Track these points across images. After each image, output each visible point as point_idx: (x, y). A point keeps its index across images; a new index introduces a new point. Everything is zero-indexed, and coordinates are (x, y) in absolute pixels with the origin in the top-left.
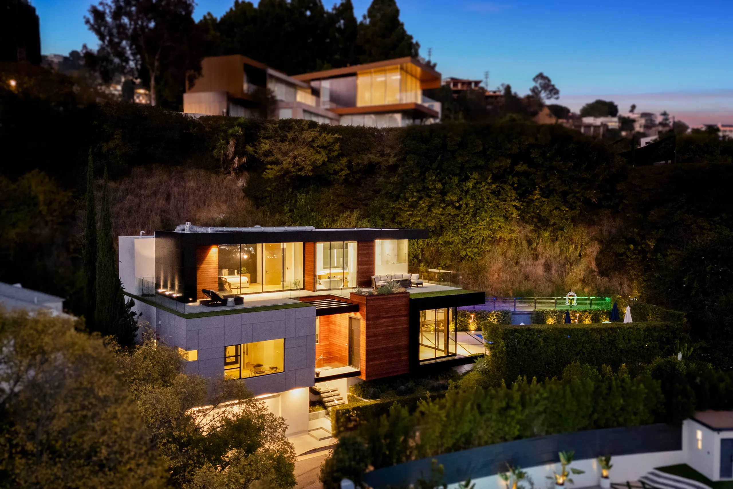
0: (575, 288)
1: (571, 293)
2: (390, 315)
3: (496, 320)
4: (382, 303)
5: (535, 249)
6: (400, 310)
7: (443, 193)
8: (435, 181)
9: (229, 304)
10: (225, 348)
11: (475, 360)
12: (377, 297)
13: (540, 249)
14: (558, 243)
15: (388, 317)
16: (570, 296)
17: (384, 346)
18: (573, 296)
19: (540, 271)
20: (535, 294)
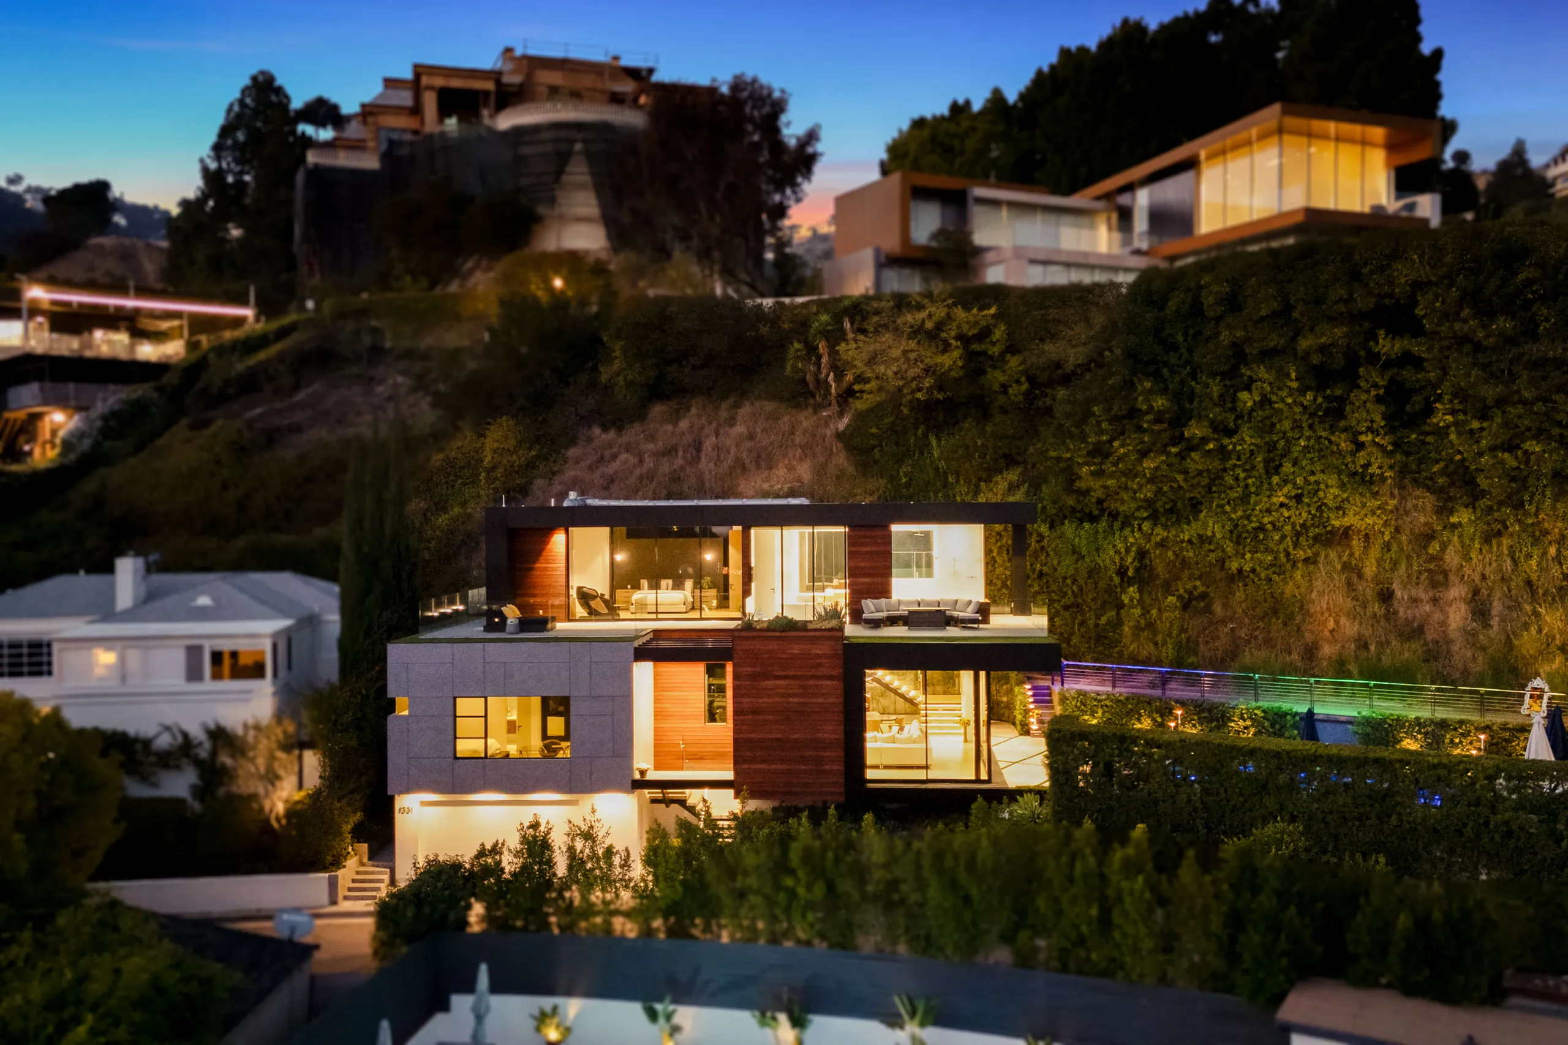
0: (1547, 668)
1: (1538, 682)
2: (791, 673)
3: (1252, 730)
4: (771, 647)
5: (1438, 558)
6: (819, 665)
7: (1179, 420)
8: (1151, 392)
9: (509, 629)
10: (455, 699)
11: (1018, 797)
12: (763, 634)
13: (1452, 558)
14: (1506, 541)
15: (794, 677)
16: (1535, 689)
17: (779, 736)
18: (1542, 690)
19: (1457, 617)
20: (1419, 676)
